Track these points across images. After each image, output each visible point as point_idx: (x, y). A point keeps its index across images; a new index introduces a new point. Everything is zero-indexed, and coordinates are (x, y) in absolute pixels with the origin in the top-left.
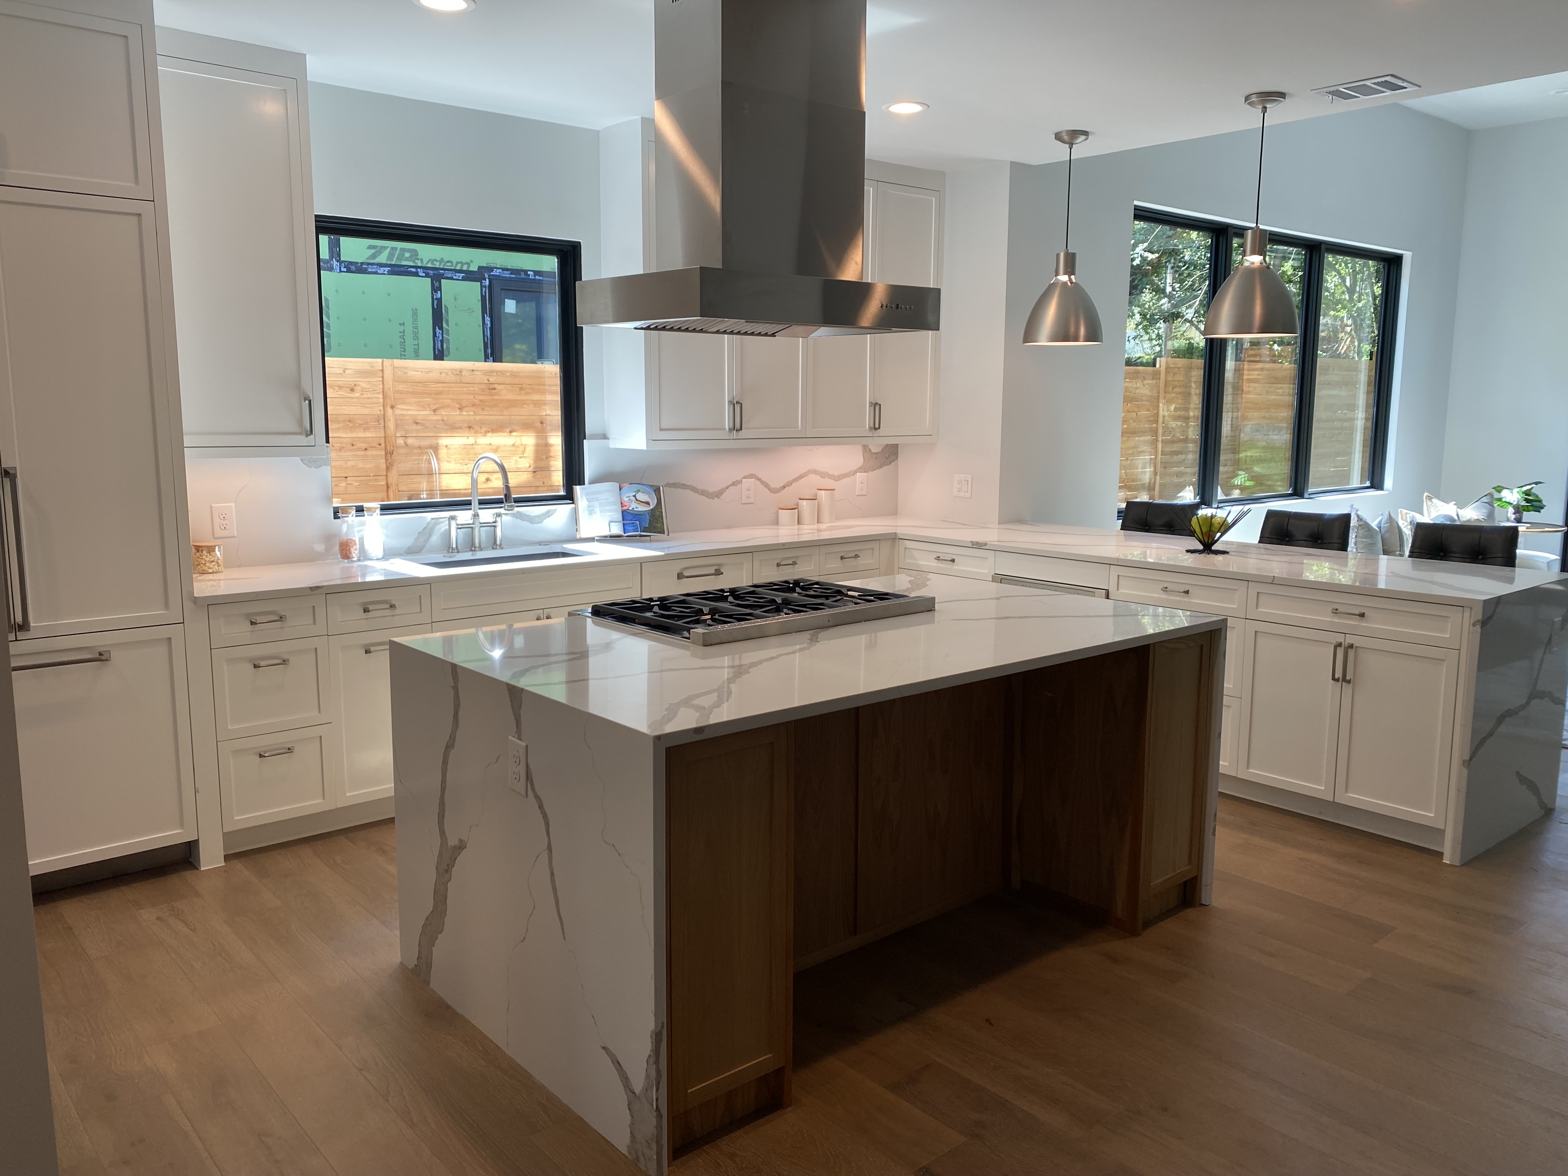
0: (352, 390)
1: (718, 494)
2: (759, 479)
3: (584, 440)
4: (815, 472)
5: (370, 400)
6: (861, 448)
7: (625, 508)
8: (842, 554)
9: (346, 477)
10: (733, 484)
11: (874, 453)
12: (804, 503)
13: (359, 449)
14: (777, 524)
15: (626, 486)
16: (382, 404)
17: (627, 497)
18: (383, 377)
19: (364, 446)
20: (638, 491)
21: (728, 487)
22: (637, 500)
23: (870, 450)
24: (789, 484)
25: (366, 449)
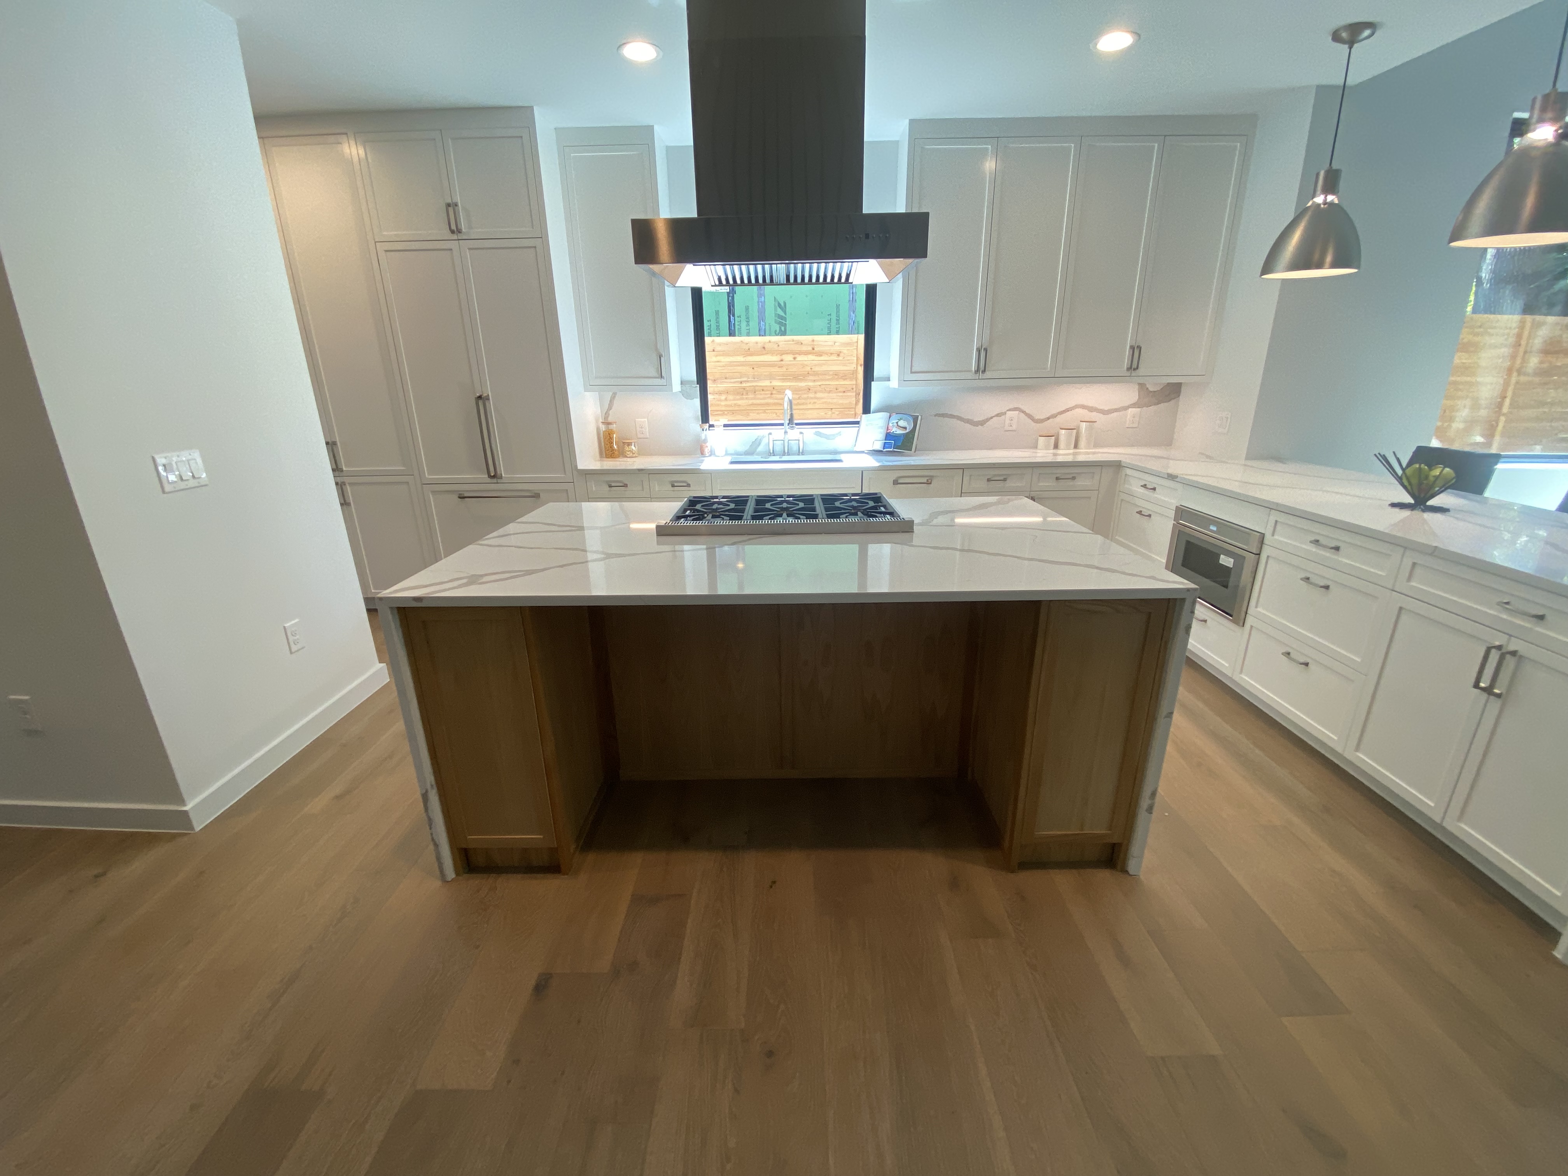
0: (838, 355)
1: (982, 423)
2: (1024, 412)
3: (872, 382)
4: (1083, 407)
5: (849, 361)
6: (1137, 387)
7: (888, 431)
8: (1058, 475)
9: (832, 409)
10: (998, 415)
11: (1151, 391)
12: (1063, 432)
13: (840, 392)
14: (1036, 447)
15: (894, 416)
16: (855, 364)
17: (892, 423)
18: (857, 346)
19: (844, 389)
20: (900, 420)
21: (992, 418)
22: (898, 425)
23: (1148, 388)
24: (1054, 416)
25: (844, 392)
